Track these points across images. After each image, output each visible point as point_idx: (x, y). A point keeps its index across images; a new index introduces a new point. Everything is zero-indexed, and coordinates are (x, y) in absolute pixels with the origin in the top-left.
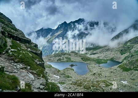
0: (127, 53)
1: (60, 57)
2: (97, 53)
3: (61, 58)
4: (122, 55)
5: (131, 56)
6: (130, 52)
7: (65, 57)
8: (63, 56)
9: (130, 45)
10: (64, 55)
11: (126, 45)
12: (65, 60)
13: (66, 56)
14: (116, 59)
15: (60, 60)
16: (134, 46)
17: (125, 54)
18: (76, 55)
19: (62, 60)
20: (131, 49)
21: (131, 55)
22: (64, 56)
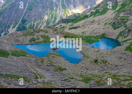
0: (121, 28)
1: (33, 35)
2: (80, 27)
3: (35, 37)
4: (115, 29)
5: (128, 32)
6: (126, 26)
7: (41, 36)
8: (36, 34)
9: (123, 17)
10: (39, 32)
11: (118, 16)
12: (41, 40)
13: (41, 33)
14: (108, 35)
15: (33, 40)
16: (130, 18)
17: (118, 28)
18: (55, 32)
19: (37, 41)
20: (126, 22)
21: (127, 30)
22: (38, 34)
